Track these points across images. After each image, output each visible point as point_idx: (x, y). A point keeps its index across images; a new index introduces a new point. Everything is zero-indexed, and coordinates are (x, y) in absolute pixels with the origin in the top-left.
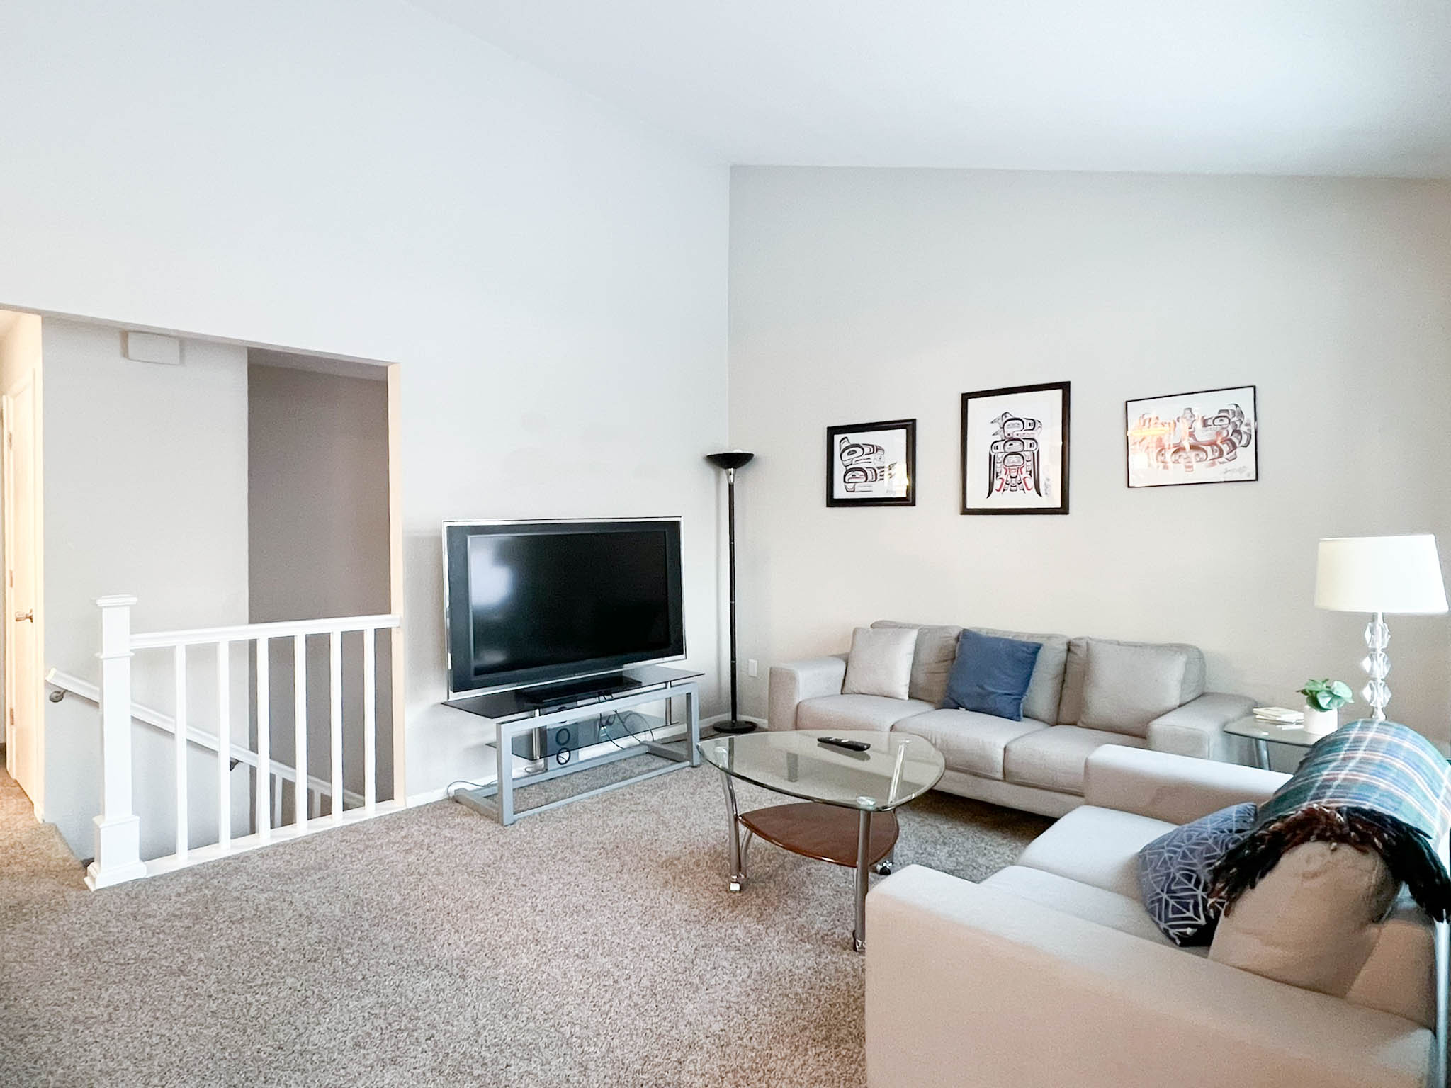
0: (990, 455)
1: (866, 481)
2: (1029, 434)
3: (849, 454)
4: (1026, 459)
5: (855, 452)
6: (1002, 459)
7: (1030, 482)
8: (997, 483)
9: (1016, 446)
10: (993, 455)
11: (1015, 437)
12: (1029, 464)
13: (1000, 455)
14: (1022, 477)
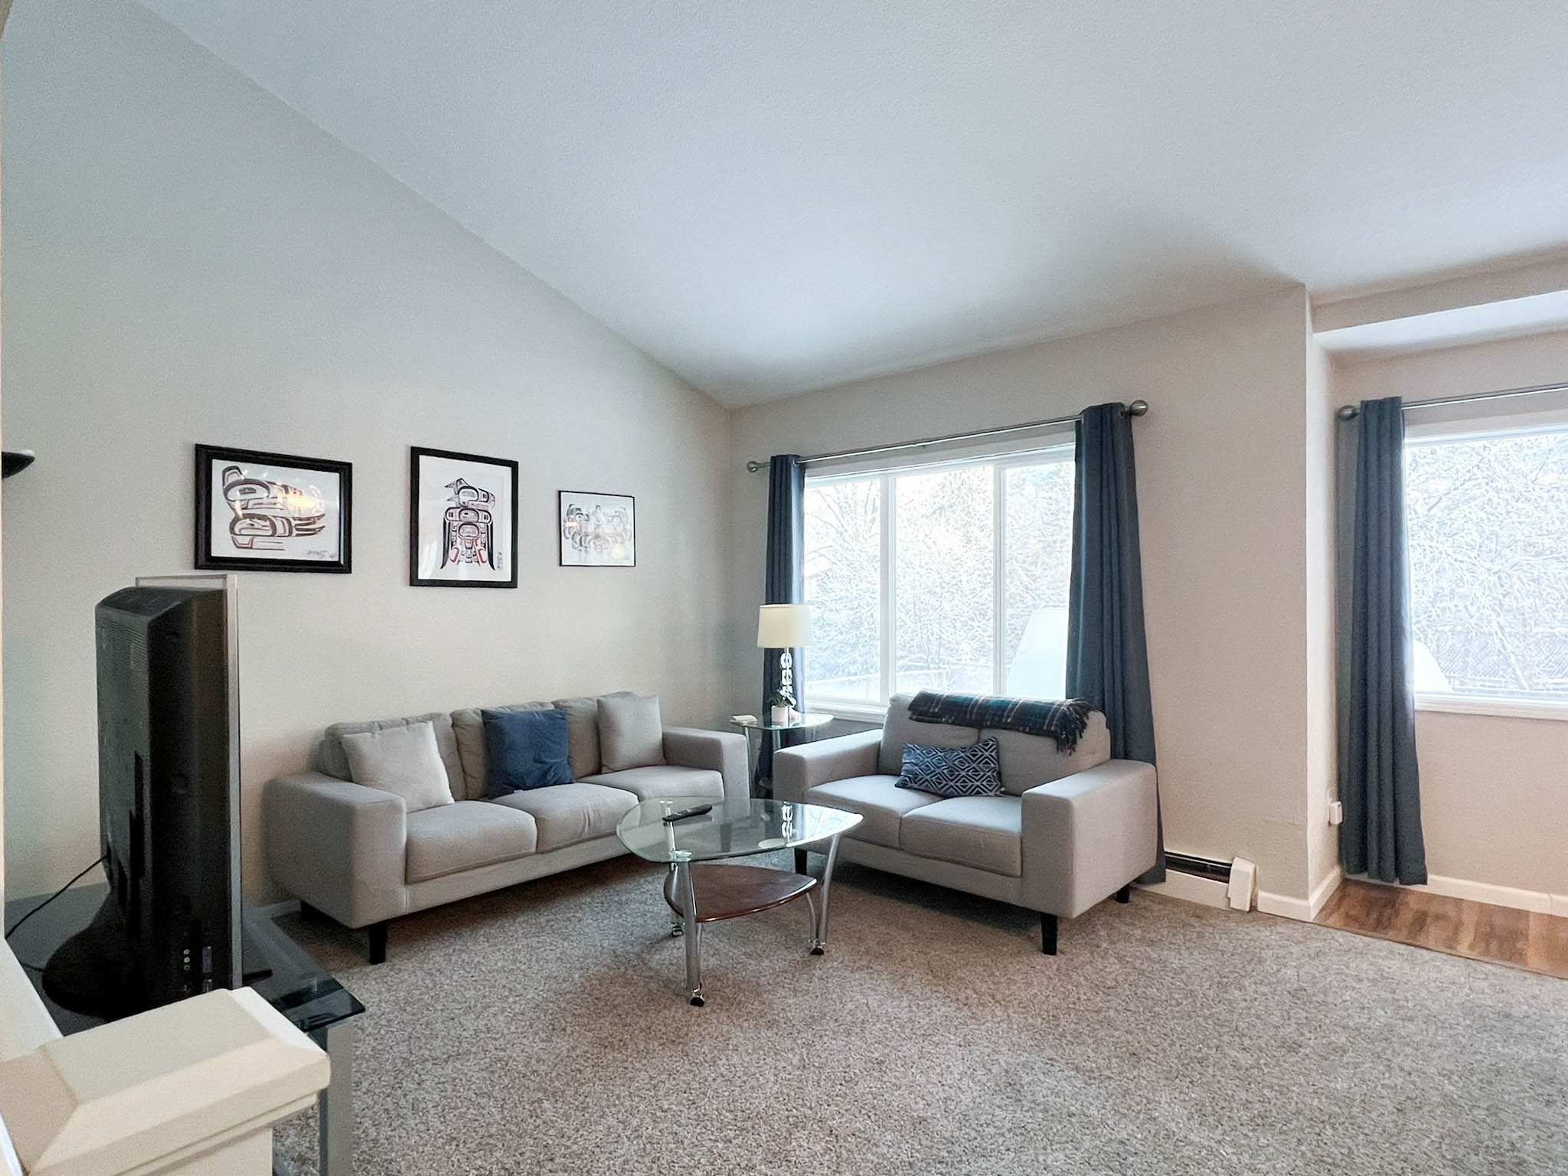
0: (445, 522)
1: (272, 536)
2: (482, 505)
3: (243, 492)
4: (481, 530)
5: (253, 491)
6: (457, 529)
7: (485, 555)
8: (452, 553)
9: (471, 516)
10: (448, 522)
11: (470, 506)
12: (484, 535)
13: (455, 524)
14: (478, 548)
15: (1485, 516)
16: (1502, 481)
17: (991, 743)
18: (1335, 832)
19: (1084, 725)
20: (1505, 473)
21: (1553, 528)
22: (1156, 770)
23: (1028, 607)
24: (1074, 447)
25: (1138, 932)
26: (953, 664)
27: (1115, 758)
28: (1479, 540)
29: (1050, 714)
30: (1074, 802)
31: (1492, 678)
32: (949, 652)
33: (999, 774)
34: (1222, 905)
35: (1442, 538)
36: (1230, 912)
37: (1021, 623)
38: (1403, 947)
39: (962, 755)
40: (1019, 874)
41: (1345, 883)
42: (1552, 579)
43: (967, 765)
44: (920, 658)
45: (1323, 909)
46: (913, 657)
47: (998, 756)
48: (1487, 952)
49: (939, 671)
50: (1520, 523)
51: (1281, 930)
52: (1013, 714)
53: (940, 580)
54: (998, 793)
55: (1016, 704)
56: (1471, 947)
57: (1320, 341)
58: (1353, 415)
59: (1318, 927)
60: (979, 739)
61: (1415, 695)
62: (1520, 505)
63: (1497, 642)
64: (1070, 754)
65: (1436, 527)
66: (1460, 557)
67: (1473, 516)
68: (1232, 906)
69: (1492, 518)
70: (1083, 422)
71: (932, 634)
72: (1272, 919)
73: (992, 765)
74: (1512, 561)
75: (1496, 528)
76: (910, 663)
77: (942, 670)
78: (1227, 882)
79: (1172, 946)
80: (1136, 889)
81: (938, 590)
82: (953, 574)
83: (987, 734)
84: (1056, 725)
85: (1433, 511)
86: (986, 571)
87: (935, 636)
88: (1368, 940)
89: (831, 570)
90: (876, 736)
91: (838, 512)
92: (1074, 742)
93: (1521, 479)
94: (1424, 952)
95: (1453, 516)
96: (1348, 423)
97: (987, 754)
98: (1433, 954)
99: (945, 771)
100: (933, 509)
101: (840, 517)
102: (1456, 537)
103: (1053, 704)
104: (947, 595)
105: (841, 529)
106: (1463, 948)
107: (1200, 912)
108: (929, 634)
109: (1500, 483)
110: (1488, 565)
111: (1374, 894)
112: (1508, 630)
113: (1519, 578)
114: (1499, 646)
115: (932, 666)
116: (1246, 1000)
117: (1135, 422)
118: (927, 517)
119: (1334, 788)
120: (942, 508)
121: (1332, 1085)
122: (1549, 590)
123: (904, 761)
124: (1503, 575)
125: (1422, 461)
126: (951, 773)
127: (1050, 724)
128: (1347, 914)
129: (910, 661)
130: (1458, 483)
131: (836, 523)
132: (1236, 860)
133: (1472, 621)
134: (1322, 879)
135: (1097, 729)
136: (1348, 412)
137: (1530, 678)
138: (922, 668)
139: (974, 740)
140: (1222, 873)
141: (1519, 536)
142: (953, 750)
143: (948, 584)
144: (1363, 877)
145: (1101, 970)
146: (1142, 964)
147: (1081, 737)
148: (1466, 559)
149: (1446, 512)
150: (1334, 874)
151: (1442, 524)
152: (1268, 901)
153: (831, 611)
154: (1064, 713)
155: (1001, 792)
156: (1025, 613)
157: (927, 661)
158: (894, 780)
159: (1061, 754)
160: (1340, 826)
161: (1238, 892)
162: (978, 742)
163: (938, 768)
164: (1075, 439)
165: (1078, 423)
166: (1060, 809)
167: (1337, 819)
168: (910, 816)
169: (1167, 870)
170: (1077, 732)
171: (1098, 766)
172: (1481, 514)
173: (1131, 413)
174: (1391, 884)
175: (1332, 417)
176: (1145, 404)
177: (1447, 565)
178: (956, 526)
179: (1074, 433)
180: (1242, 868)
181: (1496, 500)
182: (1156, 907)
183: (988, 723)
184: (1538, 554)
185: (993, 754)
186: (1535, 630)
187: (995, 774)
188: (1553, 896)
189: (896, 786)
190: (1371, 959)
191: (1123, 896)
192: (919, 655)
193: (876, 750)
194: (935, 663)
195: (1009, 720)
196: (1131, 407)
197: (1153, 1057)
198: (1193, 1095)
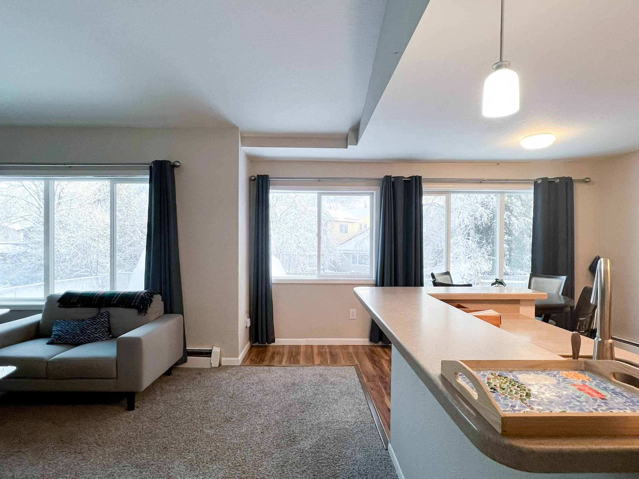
15: (295, 218)
16: (299, 207)
17: (105, 314)
18: (248, 330)
19: (151, 301)
20: (300, 205)
21: (310, 223)
22: (183, 316)
23: (142, 246)
24: (149, 177)
25: (174, 388)
26: (104, 273)
27: (166, 313)
28: (293, 226)
29: (136, 297)
30: (142, 338)
31: (296, 269)
32: (103, 268)
33: (109, 329)
34: (209, 366)
35: (284, 225)
36: (212, 369)
37: (139, 253)
38: (267, 367)
39: (89, 322)
40: (115, 376)
41: (251, 347)
42: (310, 238)
43: (91, 327)
44: (87, 271)
45: (244, 359)
46: (83, 270)
47: (109, 320)
48: (290, 363)
49: (97, 276)
50: (303, 221)
51: (229, 371)
52: (116, 299)
53: (98, 234)
54: (108, 338)
55: (119, 294)
56: (286, 362)
57: (244, 150)
58: (255, 179)
59: (242, 367)
60: (99, 312)
61: (272, 278)
62: (303, 215)
63: (297, 257)
64: (145, 315)
65: (282, 221)
66: (288, 231)
67: (292, 218)
68: (212, 366)
69: (296, 219)
70: (153, 167)
71: (93, 259)
72: (227, 367)
73: (106, 325)
74: (301, 233)
75: (297, 222)
76: (81, 274)
77: (99, 276)
78: (211, 357)
79: (188, 390)
80: (176, 367)
81: (97, 239)
82: (105, 231)
83: (103, 310)
84: (138, 303)
85: (282, 215)
86: (122, 231)
87: (95, 260)
88: (257, 367)
89: (32, 227)
90: (38, 317)
91: (36, 197)
92: (147, 309)
93: (303, 208)
94: (273, 367)
95: (287, 218)
96: (253, 182)
97: (102, 320)
98: (276, 367)
99: (78, 332)
100: (94, 200)
101: (38, 200)
102: (287, 224)
103: (137, 293)
104: (101, 241)
105: (39, 207)
106: (284, 364)
107: (200, 371)
108: (92, 259)
109: (298, 208)
110: (295, 233)
111: (260, 349)
112: (300, 254)
113: (302, 238)
114: (298, 259)
115: (93, 274)
116: (214, 406)
117: (176, 170)
118: (91, 204)
119: (248, 314)
120: (99, 200)
121: (241, 431)
122: (309, 241)
123: (53, 330)
124: (299, 237)
125: (279, 199)
126: (82, 332)
127: (135, 302)
128: (251, 359)
129: (81, 272)
130: (288, 207)
131: (36, 204)
132: (214, 347)
133: (291, 251)
134: (243, 348)
135: (158, 302)
136: (253, 178)
137: (305, 268)
138: (88, 276)
139: (95, 314)
140: (208, 354)
141: (303, 225)
142: (83, 320)
143: (102, 236)
144: (257, 344)
145: (156, 411)
146: (174, 402)
147: (150, 306)
148: (290, 231)
149: (285, 216)
150: (248, 345)
151: (284, 220)
152: (225, 361)
153: (32, 248)
154: (142, 297)
155: (110, 338)
156: (141, 249)
157: (90, 272)
158: (45, 341)
159: (140, 315)
160: (250, 327)
161: (214, 361)
162: (99, 314)
163: (74, 330)
164: (149, 174)
165: (151, 167)
166: (136, 342)
167: (249, 325)
168: (53, 360)
169: (188, 357)
170: (148, 305)
171: (158, 319)
172: (294, 217)
173: (174, 166)
174: (264, 345)
175: (248, 179)
176: (180, 163)
177: (285, 233)
178: (106, 209)
179: (149, 171)
180: (216, 350)
181: (297, 214)
182: (183, 374)
183: (104, 305)
184: (307, 231)
185: (106, 319)
186: (306, 254)
187: (107, 329)
188: (307, 339)
189: (48, 344)
190: (257, 375)
191: (168, 373)
192: (86, 269)
193: (37, 325)
194: (95, 273)
195: (115, 302)
196: (174, 163)
197: (173, 446)
198: (189, 458)
